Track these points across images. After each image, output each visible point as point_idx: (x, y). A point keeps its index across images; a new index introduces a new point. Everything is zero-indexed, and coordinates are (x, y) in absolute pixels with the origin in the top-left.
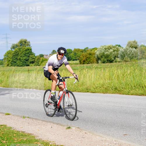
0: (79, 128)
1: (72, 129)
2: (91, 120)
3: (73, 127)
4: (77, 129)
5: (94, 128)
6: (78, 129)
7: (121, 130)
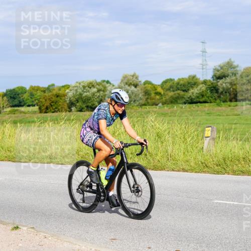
1: (21, 230)
2: (55, 214)
3: (24, 226)
5: (61, 228)
6: (32, 230)
7: (107, 231)
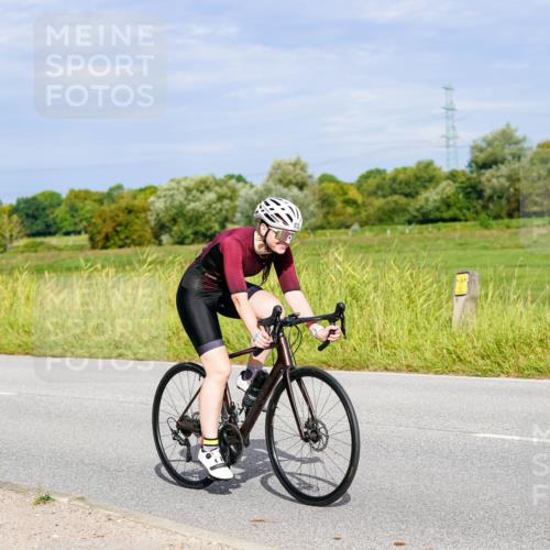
0: (82, 499)
1: (56, 504)
3: (62, 495)
4: (77, 503)
6: (81, 504)
